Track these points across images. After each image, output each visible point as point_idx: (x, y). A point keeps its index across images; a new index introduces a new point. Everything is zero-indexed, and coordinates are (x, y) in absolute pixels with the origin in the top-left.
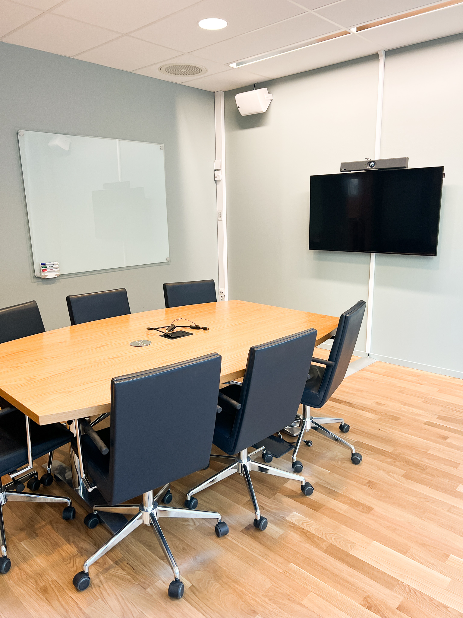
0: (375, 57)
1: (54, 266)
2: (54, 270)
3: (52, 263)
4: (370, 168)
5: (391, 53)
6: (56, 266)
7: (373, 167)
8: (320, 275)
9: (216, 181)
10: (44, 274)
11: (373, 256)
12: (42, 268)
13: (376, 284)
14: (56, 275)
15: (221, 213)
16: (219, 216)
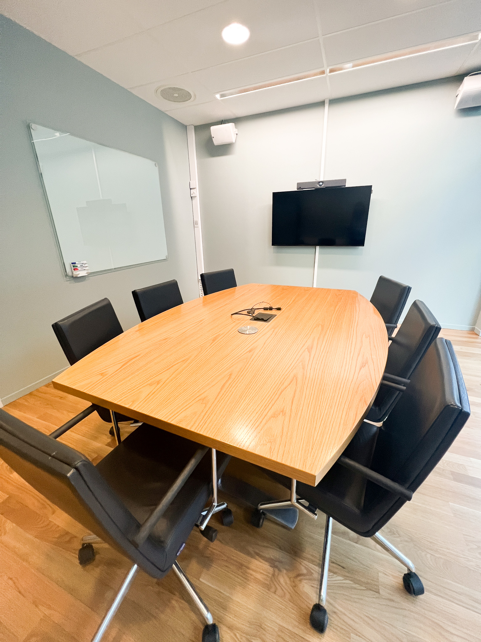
0: (322, 103)
1: (83, 265)
2: (84, 268)
3: (82, 262)
4: (319, 186)
5: (334, 101)
6: (86, 265)
7: (322, 186)
8: (278, 263)
9: (192, 197)
10: (76, 273)
11: (318, 248)
12: (73, 267)
13: (319, 267)
14: (87, 273)
15: (197, 222)
16: (196, 224)
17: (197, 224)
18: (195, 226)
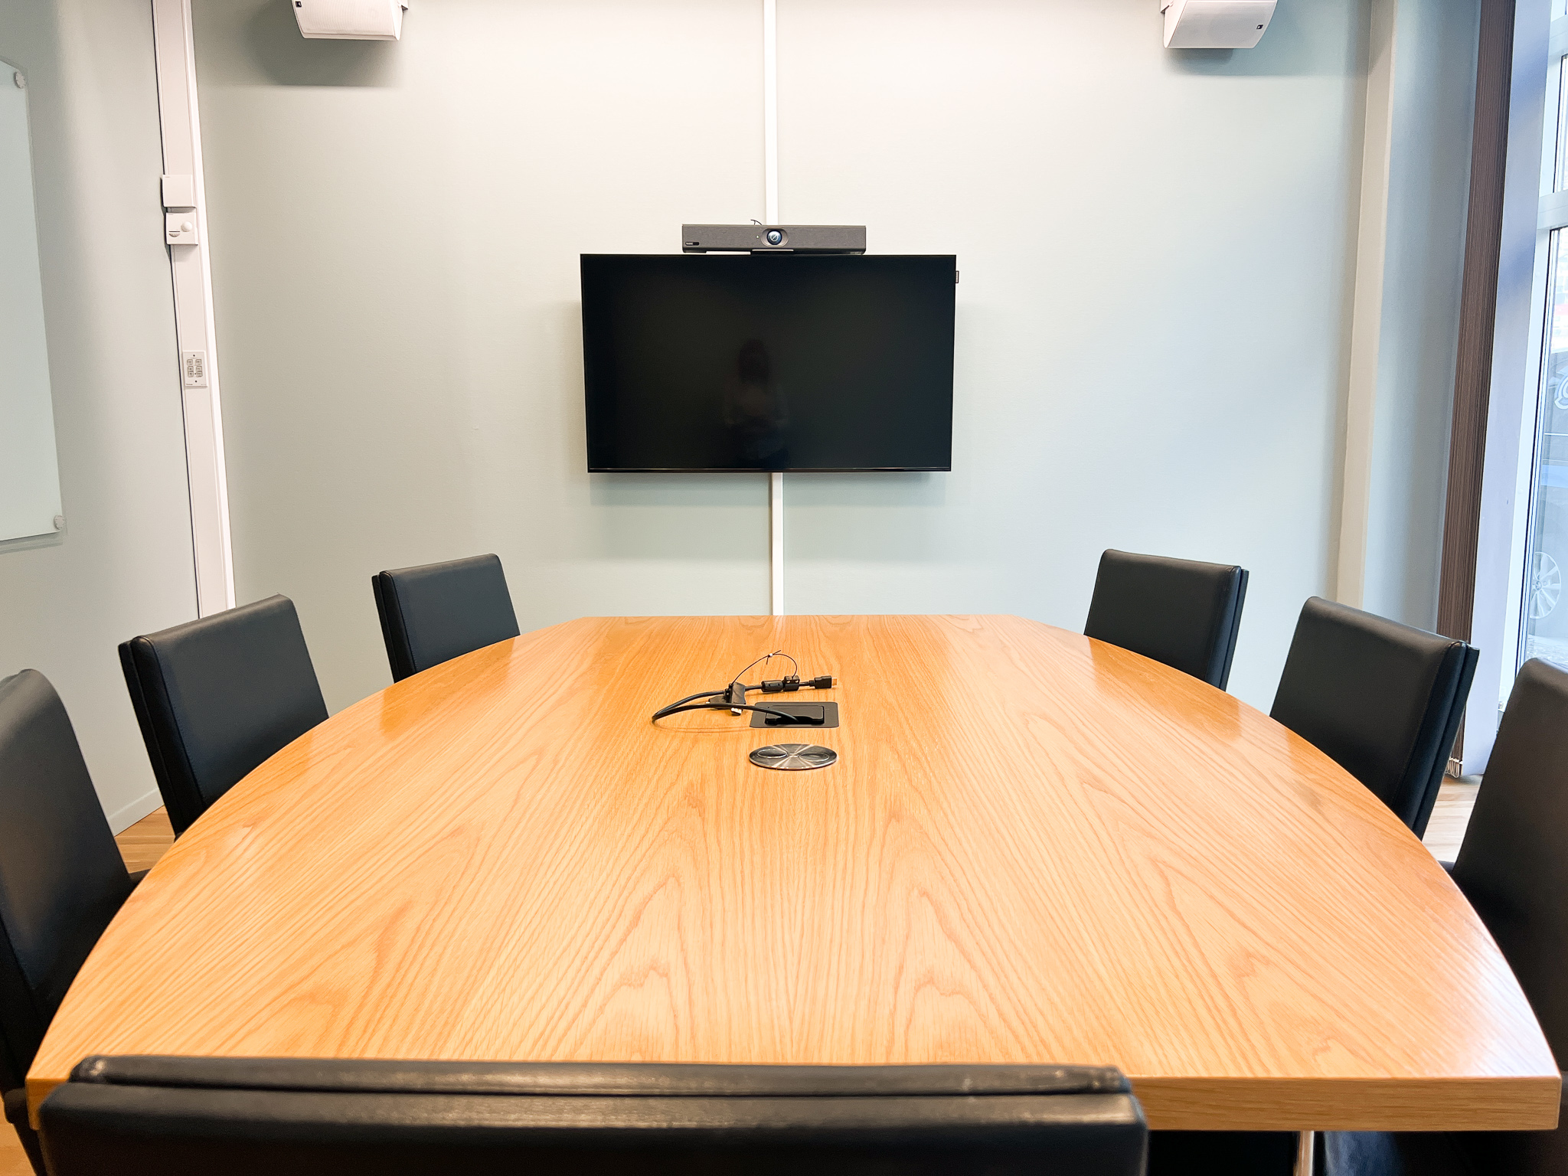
4: (768, 244)
9: (169, 247)
11: (777, 479)
15: (199, 361)
16: (191, 373)
17: (200, 373)
18: (188, 380)
